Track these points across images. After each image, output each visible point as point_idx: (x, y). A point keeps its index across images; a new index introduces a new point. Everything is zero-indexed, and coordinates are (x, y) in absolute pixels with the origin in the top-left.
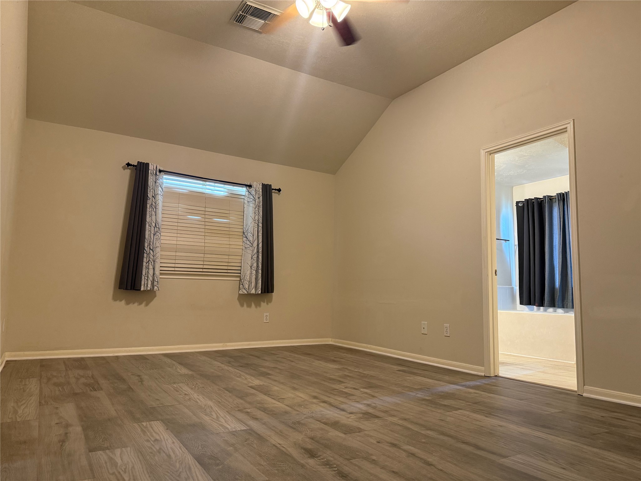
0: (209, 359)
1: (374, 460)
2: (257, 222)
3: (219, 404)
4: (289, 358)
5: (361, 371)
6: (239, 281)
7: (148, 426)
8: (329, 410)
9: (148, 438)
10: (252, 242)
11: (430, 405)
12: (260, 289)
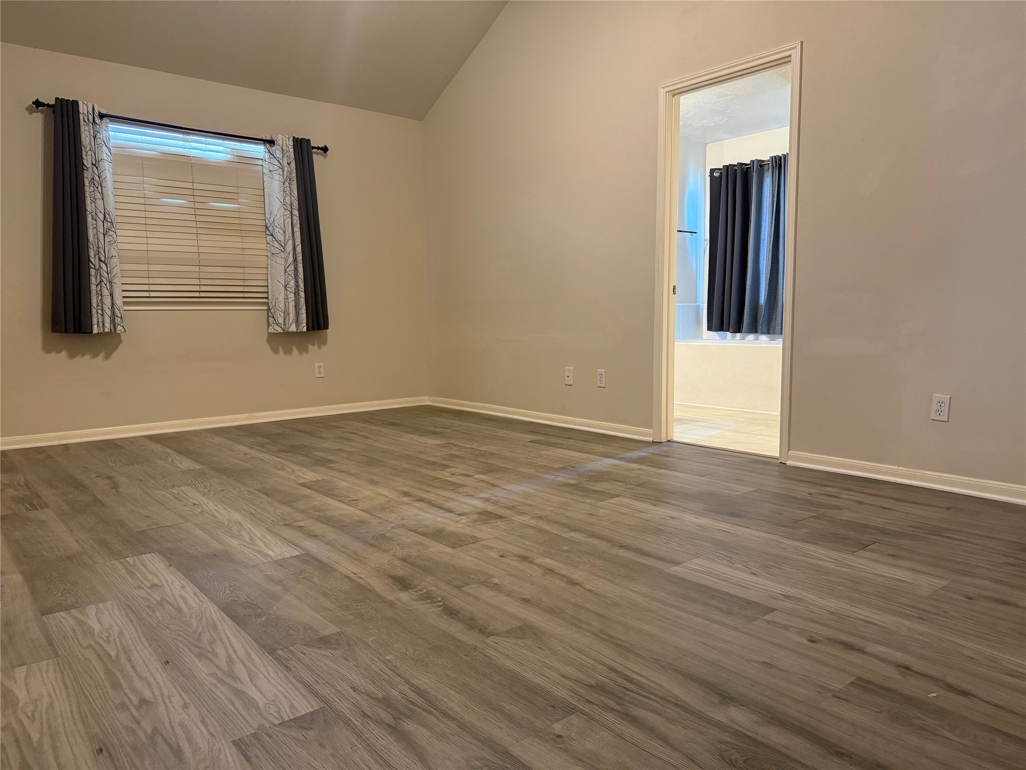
0: (228, 442)
1: (496, 584)
2: (289, 208)
3: (253, 517)
4: (362, 432)
5: (475, 446)
6: (266, 311)
7: (137, 562)
8: (429, 512)
9: (141, 584)
10: (283, 245)
11: (575, 492)
12: (305, 325)
